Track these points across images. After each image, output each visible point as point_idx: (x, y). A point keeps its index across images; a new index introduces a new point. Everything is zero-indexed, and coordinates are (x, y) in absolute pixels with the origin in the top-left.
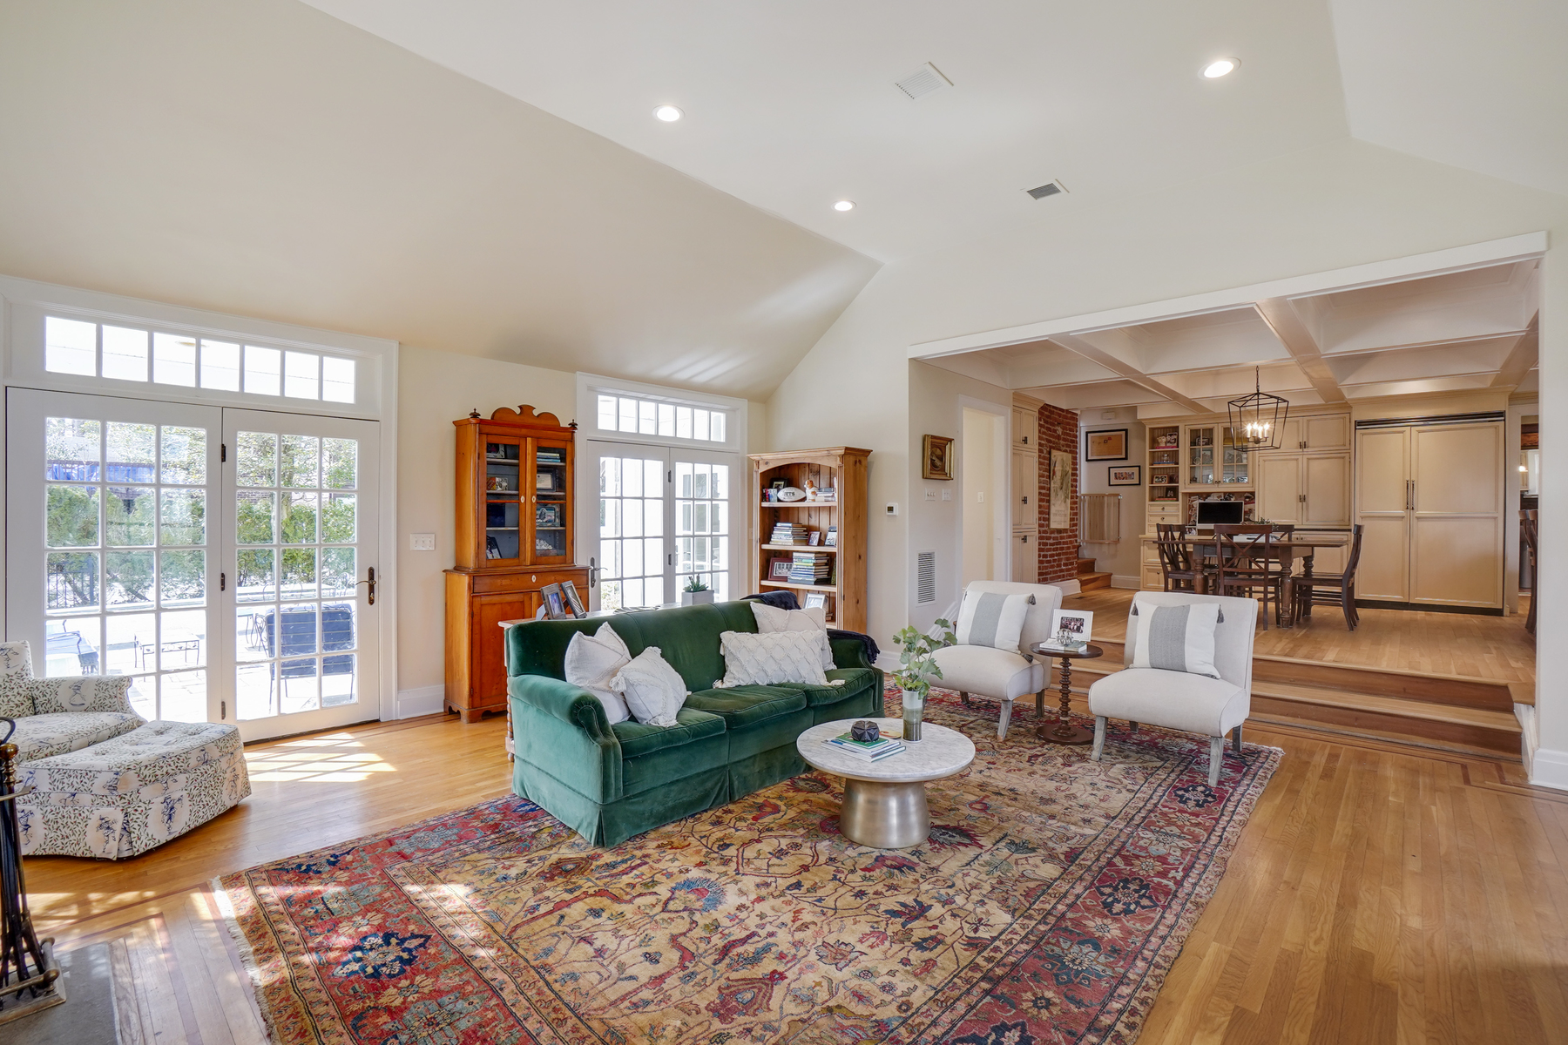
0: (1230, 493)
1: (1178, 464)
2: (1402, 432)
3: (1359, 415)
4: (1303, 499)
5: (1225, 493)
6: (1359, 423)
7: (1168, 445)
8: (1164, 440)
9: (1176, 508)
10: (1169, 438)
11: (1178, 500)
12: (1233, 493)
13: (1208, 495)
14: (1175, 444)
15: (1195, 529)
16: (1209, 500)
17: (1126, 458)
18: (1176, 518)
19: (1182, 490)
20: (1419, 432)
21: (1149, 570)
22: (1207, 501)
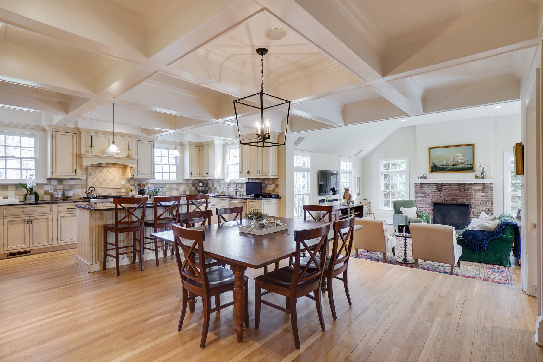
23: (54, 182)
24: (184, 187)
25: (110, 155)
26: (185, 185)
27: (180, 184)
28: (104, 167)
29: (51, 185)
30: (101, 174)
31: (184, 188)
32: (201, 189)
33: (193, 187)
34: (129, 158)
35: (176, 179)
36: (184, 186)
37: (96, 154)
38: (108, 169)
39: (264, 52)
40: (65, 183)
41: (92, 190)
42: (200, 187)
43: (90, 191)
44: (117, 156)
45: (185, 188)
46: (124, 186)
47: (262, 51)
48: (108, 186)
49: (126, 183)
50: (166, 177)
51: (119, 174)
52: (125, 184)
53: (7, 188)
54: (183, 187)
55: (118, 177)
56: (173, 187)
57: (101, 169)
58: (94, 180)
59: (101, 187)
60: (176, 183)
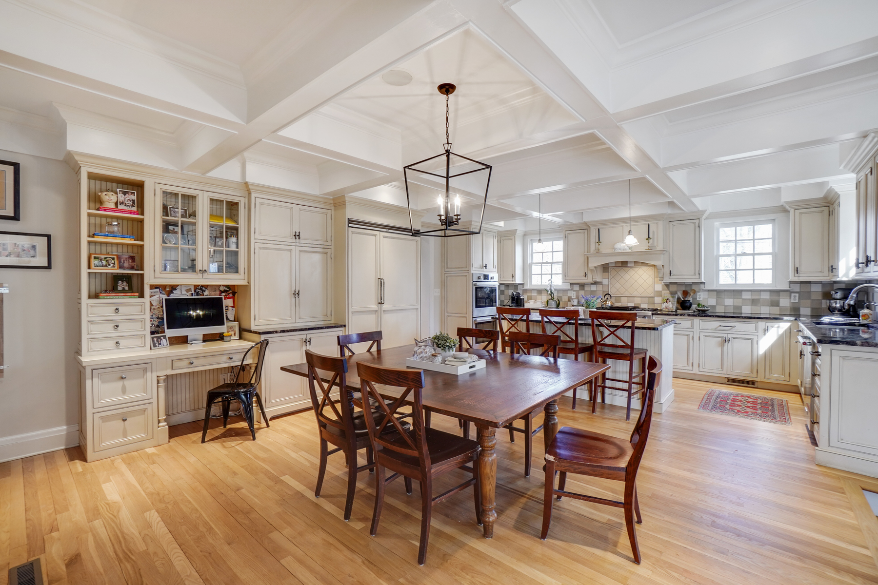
0: (202, 286)
1: (142, 240)
2: (375, 235)
3: (352, 213)
4: (297, 294)
5: (196, 287)
6: (350, 221)
7: (120, 207)
8: (114, 198)
9: (139, 308)
10: (121, 197)
11: (142, 295)
12: (206, 286)
13: (173, 288)
14: (135, 209)
15: (165, 337)
16: (176, 295)
17: (16, 217)
18: (139, 325)
19: (149, 280)
20: (384, 237)
21: (105, 419)
22: (172, 296)
23: (577, 288)
24: (795, 299)
25: (620, 251)
26: (797, 295)
27: (781, 293)
28: (631, 267)
29: (574, 291)
30: (627, 276)
31: (792, 301)
32: (834, 305)
33: (824, 299)
34: (650, 251)
35: (772, 281)
36: (795, 296)
37: (604, 251)
38: (636, 269)
39: (450, 90)
40: (586, 288)
41: (607, 298)
42: (832, 301)
43: (606, 299)
44: (630, 251)
45: (797, 301)
46: (659, 294)
47: (447, 89)
48: (635, 294)
49: (663, 290)
50: (745, 279)
51: (652, 276)
52: (661, 291)
53: (541, 293)
54: (790, 299)
55: (650, 281)
56: (762, 297)
57: (626, 269)
58: (618, 285)
59: (627, 294)
60: (771, 291)
